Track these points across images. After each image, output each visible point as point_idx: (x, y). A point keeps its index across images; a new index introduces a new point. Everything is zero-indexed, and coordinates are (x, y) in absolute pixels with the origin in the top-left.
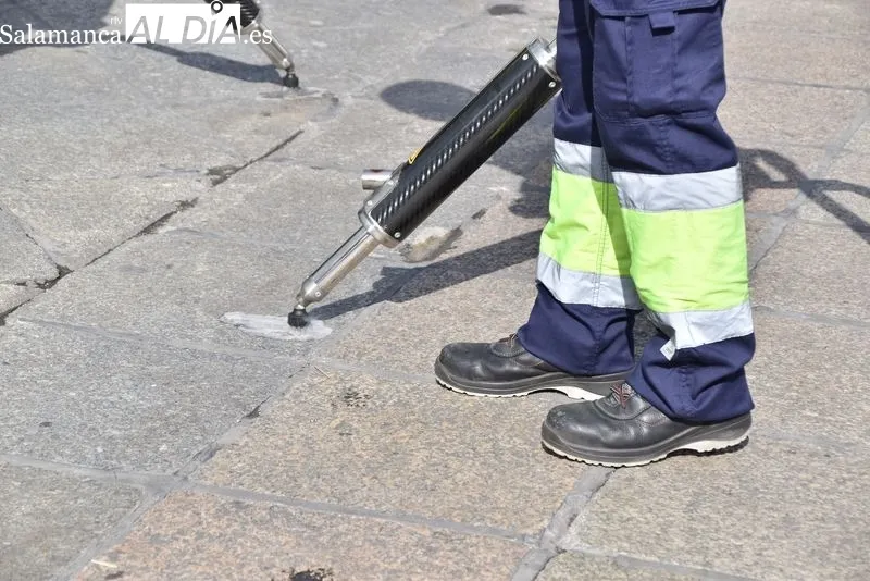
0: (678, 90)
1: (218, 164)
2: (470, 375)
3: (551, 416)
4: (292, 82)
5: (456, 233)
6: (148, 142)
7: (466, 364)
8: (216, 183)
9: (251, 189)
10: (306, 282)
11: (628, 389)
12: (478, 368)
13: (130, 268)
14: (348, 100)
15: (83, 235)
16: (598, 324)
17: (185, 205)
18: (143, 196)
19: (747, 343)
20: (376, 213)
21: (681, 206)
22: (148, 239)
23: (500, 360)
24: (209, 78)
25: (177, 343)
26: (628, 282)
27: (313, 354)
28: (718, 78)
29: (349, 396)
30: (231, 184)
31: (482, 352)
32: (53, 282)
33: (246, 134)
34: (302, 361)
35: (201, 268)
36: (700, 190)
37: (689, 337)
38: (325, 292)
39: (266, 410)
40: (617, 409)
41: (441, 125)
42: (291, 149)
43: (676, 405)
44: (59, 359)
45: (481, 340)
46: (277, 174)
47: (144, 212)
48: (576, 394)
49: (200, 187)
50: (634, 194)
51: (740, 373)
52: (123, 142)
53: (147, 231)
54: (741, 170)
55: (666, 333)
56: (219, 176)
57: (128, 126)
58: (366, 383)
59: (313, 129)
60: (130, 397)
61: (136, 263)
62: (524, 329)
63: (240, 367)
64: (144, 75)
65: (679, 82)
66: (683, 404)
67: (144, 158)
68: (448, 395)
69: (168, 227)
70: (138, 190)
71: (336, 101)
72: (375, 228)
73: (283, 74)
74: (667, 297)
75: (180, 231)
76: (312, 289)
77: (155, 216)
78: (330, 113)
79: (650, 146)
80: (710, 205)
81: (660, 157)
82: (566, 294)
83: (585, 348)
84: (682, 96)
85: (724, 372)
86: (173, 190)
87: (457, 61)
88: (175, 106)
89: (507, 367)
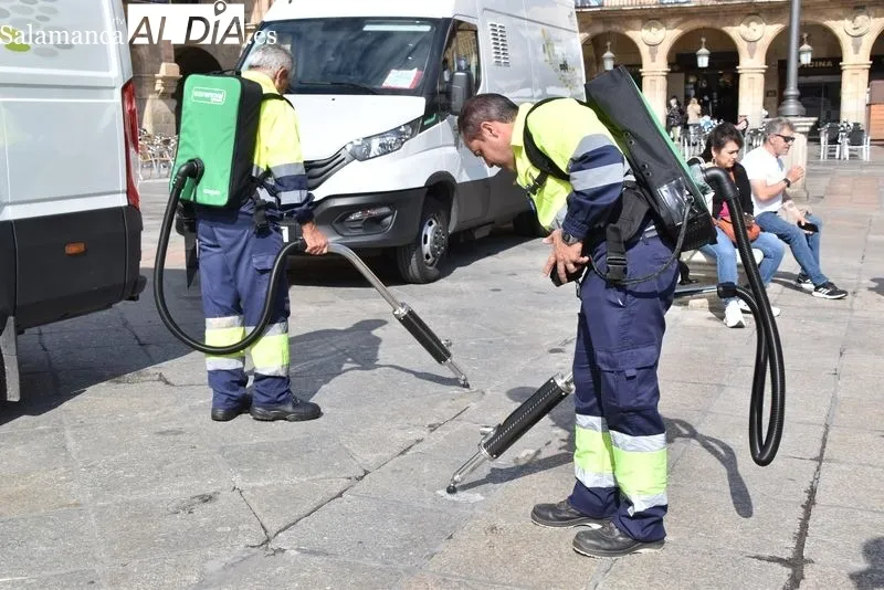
0: (639, 401)
1: (432, 423)
2: (548, 518)
3: (577, 536)
4: (467, 386)
5: (539, 452)
6: (403, 414)
7: (544, 513)
8: (432, 431)
9: (447, 433)
10: (455, 474)
11: (613, 525)
12: (551, 515)
13: (395, 471)
14: (488, 392)
15: (374, 456)
16: (604, 496)
17: (418, 441)
18: (401, 437)
19: (664, 508)
20: (485, 446)
21: (639, 450)
22: (402, 457)
23: (561, 512)
24: (429, 384)
25: (416, 504)
26: (615, 480)
27: (476, 510)
28: (656, 394)
29: (493, 528)
30: (438, 431)
31: (551, 508)
32: (363, 477)
33: (444, 410)
34: (471, 512)
35: (425, 471)
36: (649, 444)
37: (639, 506)
38: (463, 479)
39: (456, 536)
40: (607, 534)
41: (519, 404)
42: (464, 415)
43: (636, 534)
44: (365, 512)
45: (551, 502)
46: (458, 427)
47: (399, 445)
48: (596, 526)
49: (424, 433)
50: (619, 442)
51: (661, 520)
52: (391, 414)
53: (402, 453)
54: (667, 435)
55: (630, 504)
56: (433, 428)
57: (395, 407)
58: (501, 523)
59: (474, 406)
60: (395, 530)
61: (398, 468)
62: (570, 498)
63: (444, 516)
64: (400, 384)
65: (639, 398)
66: (637, 533)
67: (401, 421)
68: (538, 528)
69: (411, 452)
70: (398, 435)
71: (483, 393)
72: (484, 451)
73: (462, 382)
74: (630, 489)
75: (417, 453)
76: (457, 477)
77: (406, 446)
78: (481, 398)
79: (627, 424)
80: (651, 450)
81: (631, 428)
82: (589, 484)
83: (598, 506)
84: (641, 404)
85: (655, 519)
86: (413, 434)
87: (536, 374)
88: (414, 397)
89: (564, 515)
